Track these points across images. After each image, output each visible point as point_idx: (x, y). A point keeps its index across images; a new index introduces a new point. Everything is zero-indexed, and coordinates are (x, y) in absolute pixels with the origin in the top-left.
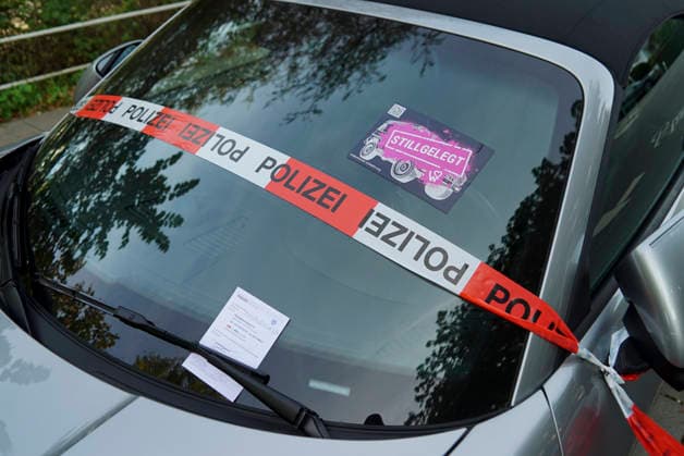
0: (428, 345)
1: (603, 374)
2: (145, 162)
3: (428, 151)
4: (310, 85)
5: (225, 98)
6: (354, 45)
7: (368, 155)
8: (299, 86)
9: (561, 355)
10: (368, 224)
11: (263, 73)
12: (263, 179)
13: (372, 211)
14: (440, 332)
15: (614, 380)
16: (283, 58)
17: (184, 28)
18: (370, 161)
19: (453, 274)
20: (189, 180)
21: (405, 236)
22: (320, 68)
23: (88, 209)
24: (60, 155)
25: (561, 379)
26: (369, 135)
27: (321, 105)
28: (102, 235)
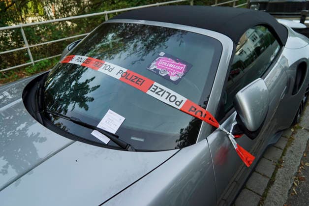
0: (176, 142)
1: (228, 135)
2: (81, 80)
3: (171, 66)
4: (141, 51)
5: (111, 58)
6: (157, 37)
7: (152, 67)
8: (137, 52)
9: (214, 129)
10: (151, 89)
11: (125, 48)
12: (119, 77)
13: (153, 85)
14: (181, 136)
15: (231, 137)
16: (132, 43)
17: (96, 35)
18: (153, 70)
19: (178, 103)
20: (96, 85)
21: (163, 92)
22: (145, 45)
23: (61, 97)
24: (52, 80)
25: (213, 137)
26: (153, 62)
27: (144, 58)
28: (66, 107)
